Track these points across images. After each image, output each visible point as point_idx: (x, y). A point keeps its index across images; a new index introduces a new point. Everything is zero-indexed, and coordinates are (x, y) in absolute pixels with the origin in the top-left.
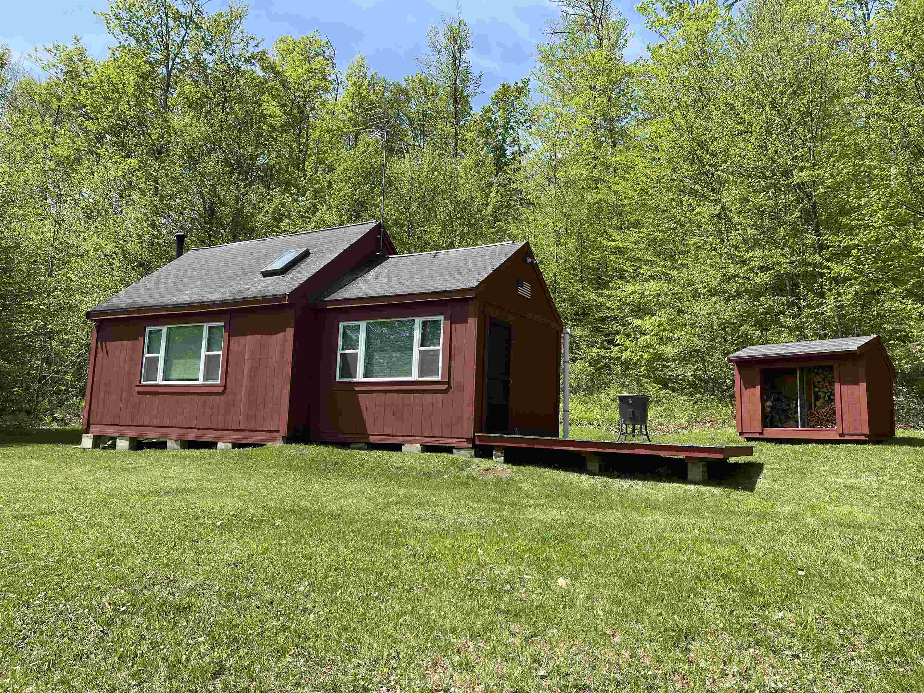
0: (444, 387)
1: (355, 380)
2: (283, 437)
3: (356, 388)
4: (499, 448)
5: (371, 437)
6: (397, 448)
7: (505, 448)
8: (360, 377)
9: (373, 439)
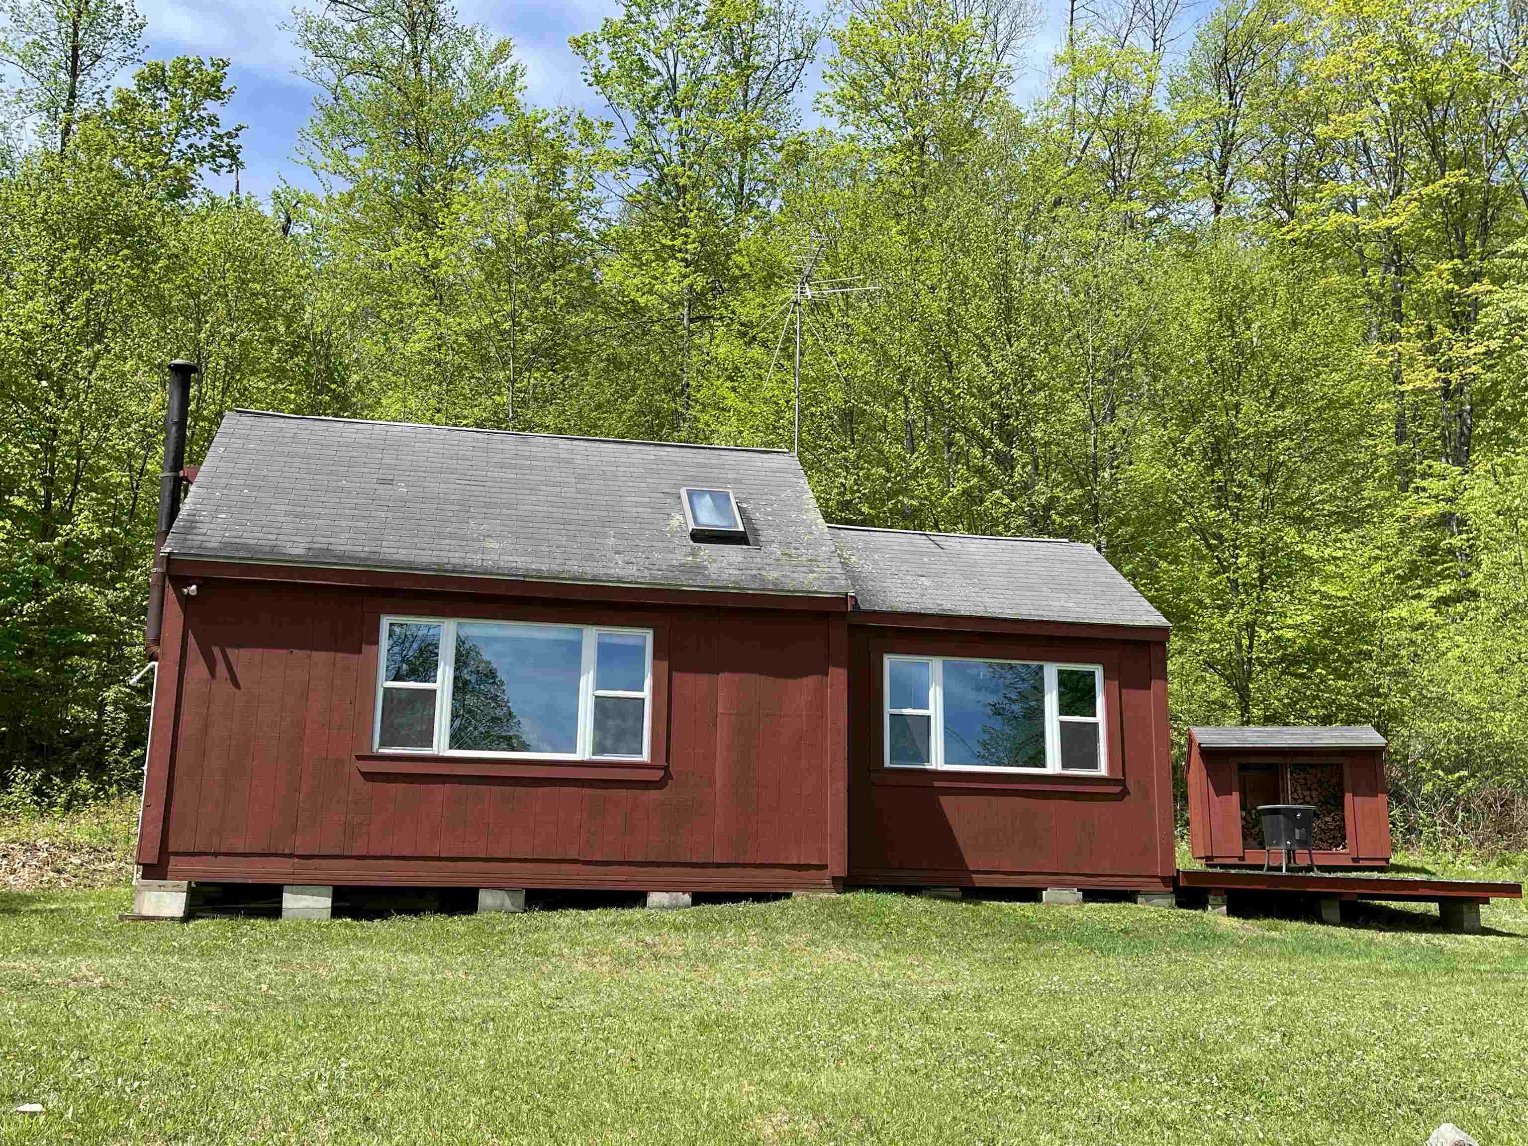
0: (1117, 789)
1: (928, 766)
2: (834, 879)
3: (937, 784)
4: (1217, 892)
5: (974, 876)
6: (1032, 895)
7: (1228, 892)
8: (937, 762)
9: (980, 881)
